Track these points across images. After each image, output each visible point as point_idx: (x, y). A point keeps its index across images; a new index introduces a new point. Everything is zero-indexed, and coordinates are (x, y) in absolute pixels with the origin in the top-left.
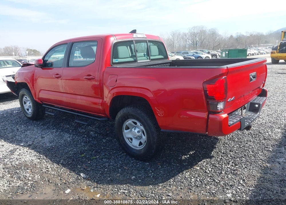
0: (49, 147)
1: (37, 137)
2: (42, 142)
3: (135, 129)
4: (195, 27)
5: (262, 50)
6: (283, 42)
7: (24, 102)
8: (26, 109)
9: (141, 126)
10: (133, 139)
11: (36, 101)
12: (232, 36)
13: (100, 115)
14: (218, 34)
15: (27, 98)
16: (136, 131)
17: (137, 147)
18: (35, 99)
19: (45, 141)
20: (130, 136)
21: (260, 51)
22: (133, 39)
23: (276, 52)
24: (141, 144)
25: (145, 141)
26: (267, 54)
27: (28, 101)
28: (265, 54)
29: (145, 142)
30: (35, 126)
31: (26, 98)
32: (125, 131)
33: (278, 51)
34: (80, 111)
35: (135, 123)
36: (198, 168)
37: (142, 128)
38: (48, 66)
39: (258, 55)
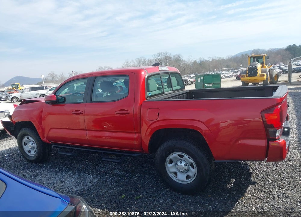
0: (78, 192)
1: (55, 182)
2: (67, 187)
3: (181, 163)
4: (159, 54)
5: (227, 74)
6: (251, 66)
7: (25, 143)
8: (27, 151)
9: (190, 158)
10: (179, 174)
11: (42, 141)
12: (195, 61)
13: (134, 150)
14: (182, 59)
15: (30, 138)
16: (183, 164)
17: (184, 181)
18: (42, 139)
19: (69, 186)
20: (174, 170)
21: (225, 75)
22: (160, 72)
23: (245, 76)
24: (188, 177)
25: (195, 174)
26: (231, 78)
27: (31, 141)
28: (229, 77)
29: (194, 176)
30: (44, 169)
31: (28, 138)
32: (169, 166)
33: (247, 74)
34: (103, 148)
35: (182, 156)
36: (250, 195)
37: (191, 160)
38: (59, 102)
39: (224, 78)
